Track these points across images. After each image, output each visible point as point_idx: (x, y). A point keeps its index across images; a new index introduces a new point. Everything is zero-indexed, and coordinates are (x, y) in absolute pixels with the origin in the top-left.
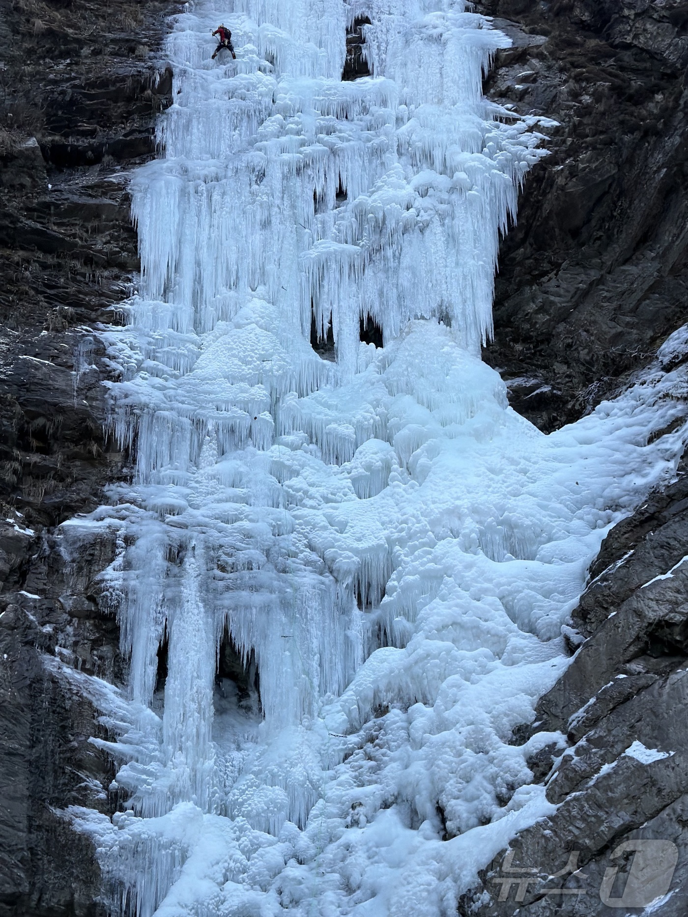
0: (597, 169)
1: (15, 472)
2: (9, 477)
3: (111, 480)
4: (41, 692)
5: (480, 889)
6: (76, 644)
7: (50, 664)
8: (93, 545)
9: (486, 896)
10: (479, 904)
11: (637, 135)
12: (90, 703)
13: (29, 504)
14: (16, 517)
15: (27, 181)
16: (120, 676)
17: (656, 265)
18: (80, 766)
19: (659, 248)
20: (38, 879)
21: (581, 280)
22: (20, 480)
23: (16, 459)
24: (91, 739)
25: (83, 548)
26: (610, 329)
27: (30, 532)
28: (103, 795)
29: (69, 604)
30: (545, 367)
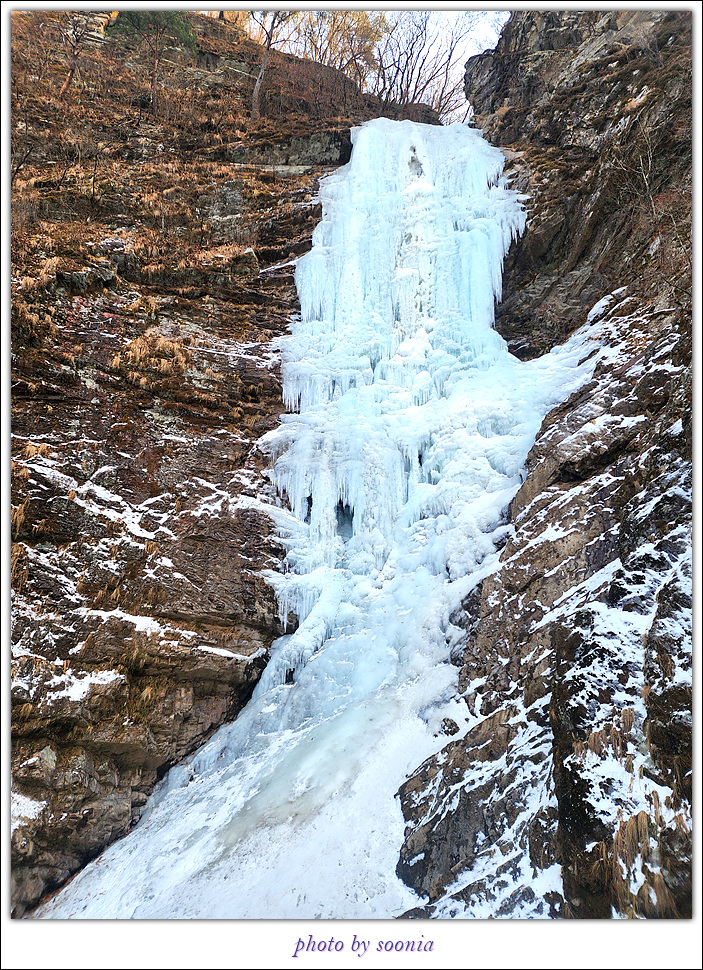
0: (552, 219)
1: (239, 412)
2: (236, 415)
3: (287, 413)
4: (248, 517)
5: (460, 610)
9: (463, 614)
11: (575, 195)
13: (247, 427)
14: (239, 434)
15: (248, 269)
17: (590, 268)
19: (592, 258)
21: (547, 283)
22: (242, 416)
23: (240, 406)
26: (562, 307)
28: (280, 565)
30: (528, 334)
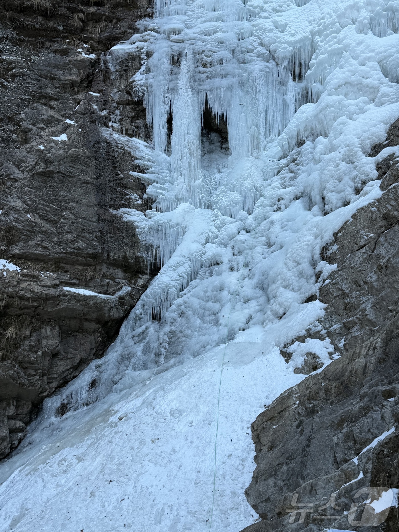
1: (81, 20)
2: (78, 24)
3: (140, 17)
4: (100, 148)
5: (333, 243)
6: (121, 120)
7: (106, 133)
8: (127, 60)
9: (335, 247)
10: (331, 251)
12: (130, 153)
13: (92, 39)
14: (83, 48)
16: (148, 137)
18: (126, 187)
20: (106, 246)
22: (85, 24)
23: (81, 12)
24: (131, 173)
25: (122, 63)
27: (93, 56)
28: (140, 202)
29: (116, 97)
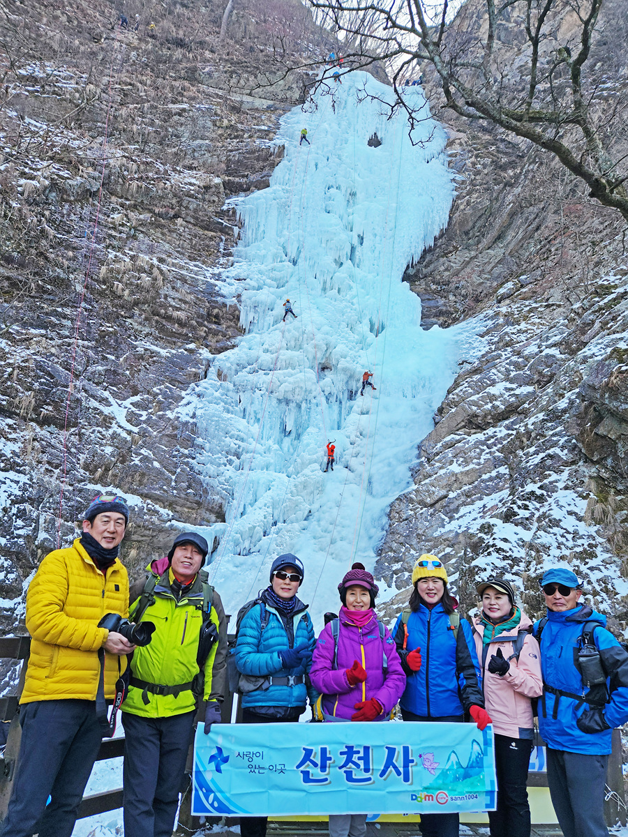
0: (480, 202)
11: (502, 186)
15: (216, 199)
17: (503, 251)
19: (505, 242)
21: (467, 255)
26: (476, 279)
